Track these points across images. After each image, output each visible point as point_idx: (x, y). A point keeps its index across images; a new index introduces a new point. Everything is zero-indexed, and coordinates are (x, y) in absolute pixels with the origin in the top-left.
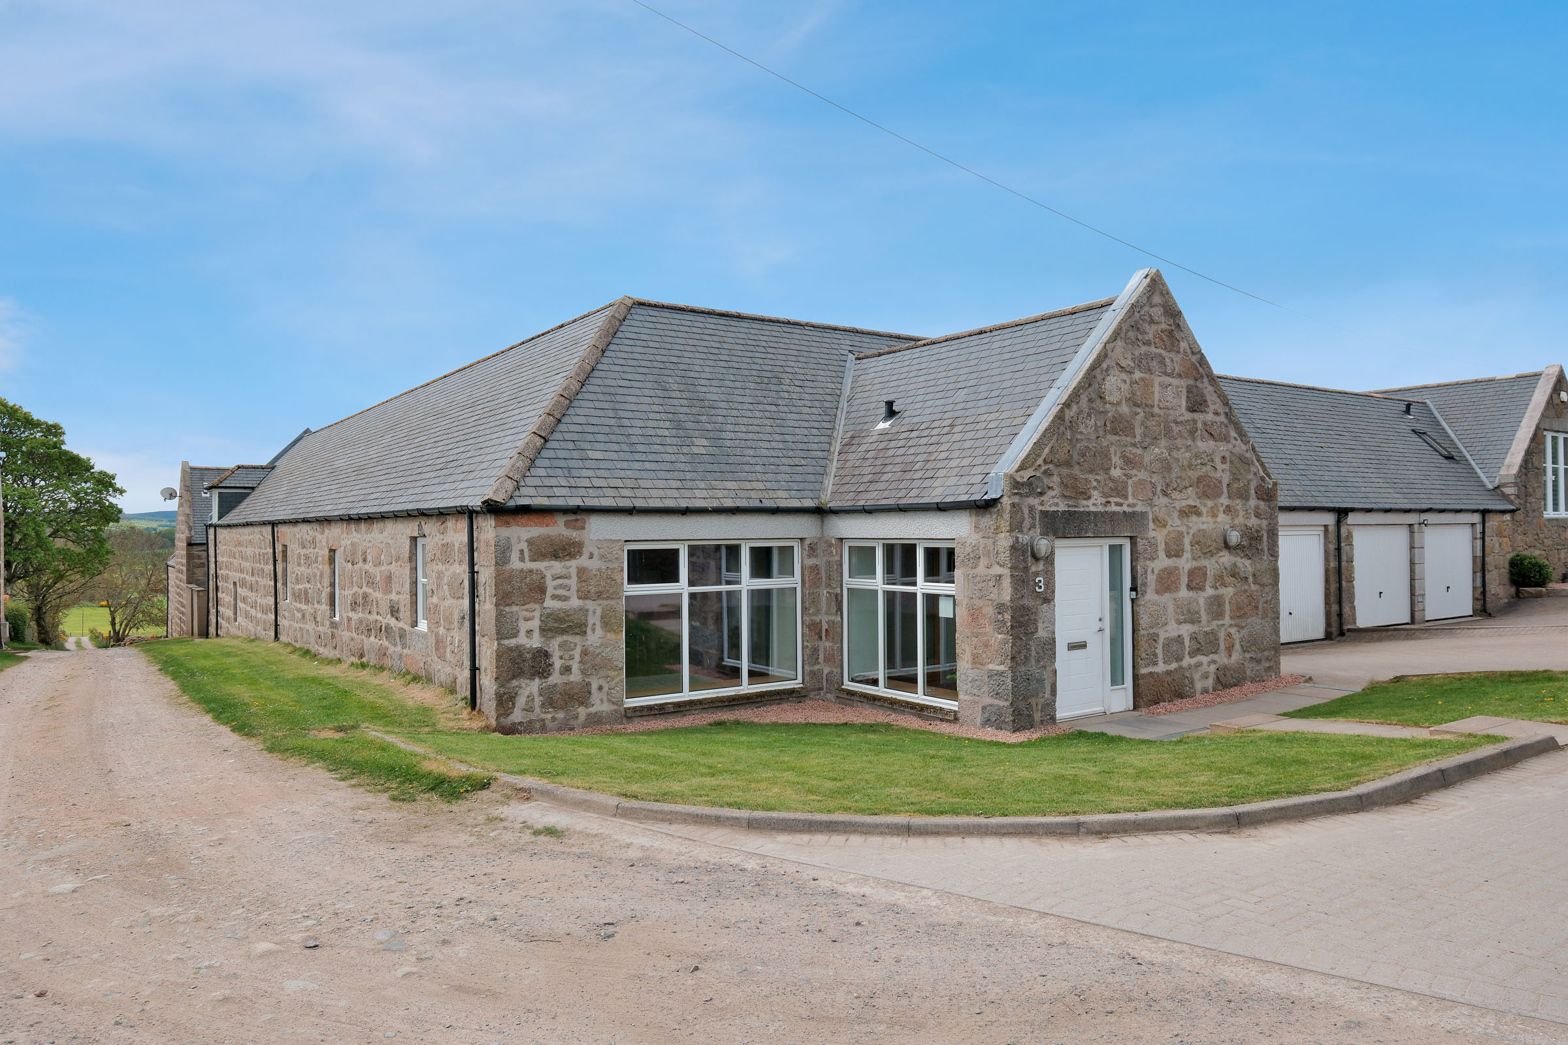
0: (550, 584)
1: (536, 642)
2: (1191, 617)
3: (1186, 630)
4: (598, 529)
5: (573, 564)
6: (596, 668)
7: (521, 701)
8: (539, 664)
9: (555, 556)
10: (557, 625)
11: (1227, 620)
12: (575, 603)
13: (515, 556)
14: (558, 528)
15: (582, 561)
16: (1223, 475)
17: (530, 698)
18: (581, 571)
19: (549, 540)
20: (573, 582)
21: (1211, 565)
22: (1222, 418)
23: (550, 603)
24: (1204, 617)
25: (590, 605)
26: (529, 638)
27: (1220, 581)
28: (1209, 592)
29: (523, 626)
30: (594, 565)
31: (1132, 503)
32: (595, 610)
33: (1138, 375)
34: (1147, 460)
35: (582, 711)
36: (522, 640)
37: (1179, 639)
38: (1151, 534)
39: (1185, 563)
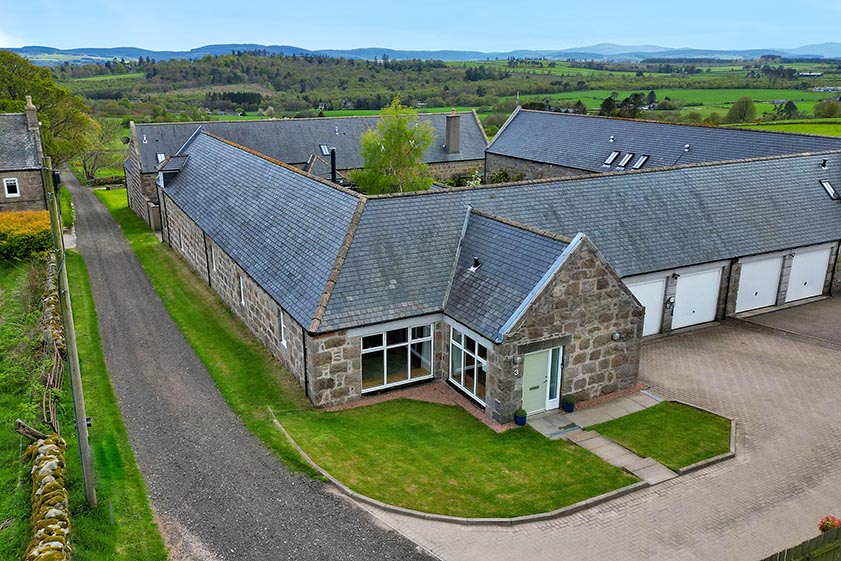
0: (333, 356)
1: (329, 376)
2: (591, 370)
3: (587, 376)
4: (351, 334)
5: (342, 347)
6: (350, 382)
7: (324, 397)
8: (330, 383)
9: (335, 346)
10: (336, 370)
11: (610, 368)
12: (343, 361)
13: (320, 349)
14: (336, 336)
15: (345, 346)
16: (614, 311)
17: (327, 395)
18: (344, 350)
19: (332, 341)
20: (342, 354)
21: (603, 349)
22: (617, 288)
23: (333, 362)
24: (597, 369)
25: (348, 361)
26: (326, 375)
27: (608, 353)
28: (602, 358)
29: (324, 372)
30: (349, 347)
31: (564, 333)
32: (350, 362)
33: (571, 282)
34: (573, 315)
35: (346, 398)
36: (324, 376)
37: (584, 380)
38: (573, 343)
39: (589, 351)
